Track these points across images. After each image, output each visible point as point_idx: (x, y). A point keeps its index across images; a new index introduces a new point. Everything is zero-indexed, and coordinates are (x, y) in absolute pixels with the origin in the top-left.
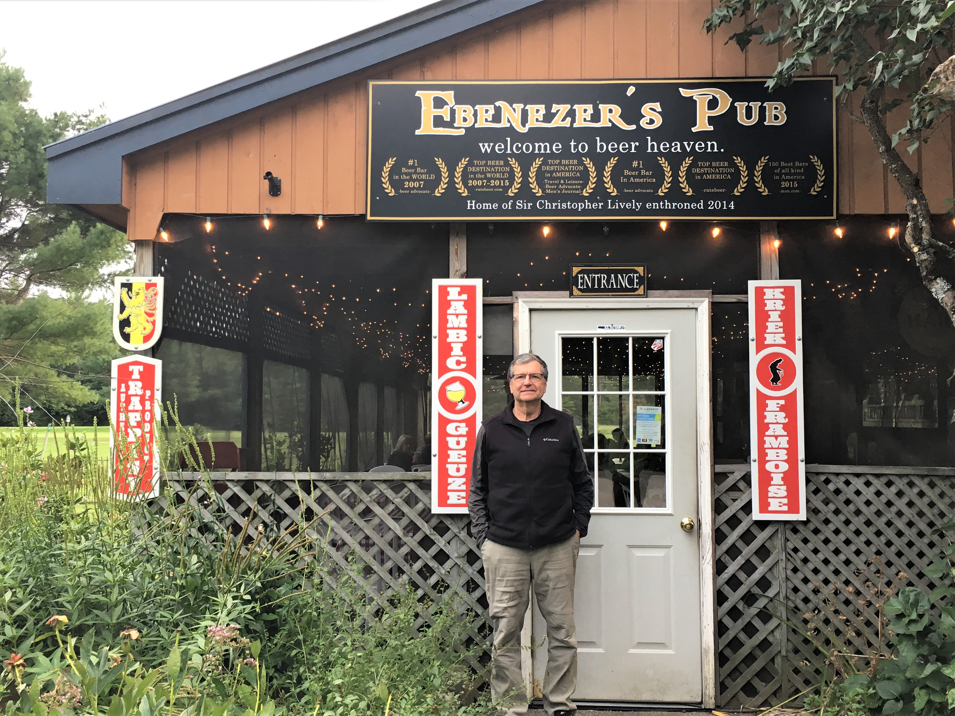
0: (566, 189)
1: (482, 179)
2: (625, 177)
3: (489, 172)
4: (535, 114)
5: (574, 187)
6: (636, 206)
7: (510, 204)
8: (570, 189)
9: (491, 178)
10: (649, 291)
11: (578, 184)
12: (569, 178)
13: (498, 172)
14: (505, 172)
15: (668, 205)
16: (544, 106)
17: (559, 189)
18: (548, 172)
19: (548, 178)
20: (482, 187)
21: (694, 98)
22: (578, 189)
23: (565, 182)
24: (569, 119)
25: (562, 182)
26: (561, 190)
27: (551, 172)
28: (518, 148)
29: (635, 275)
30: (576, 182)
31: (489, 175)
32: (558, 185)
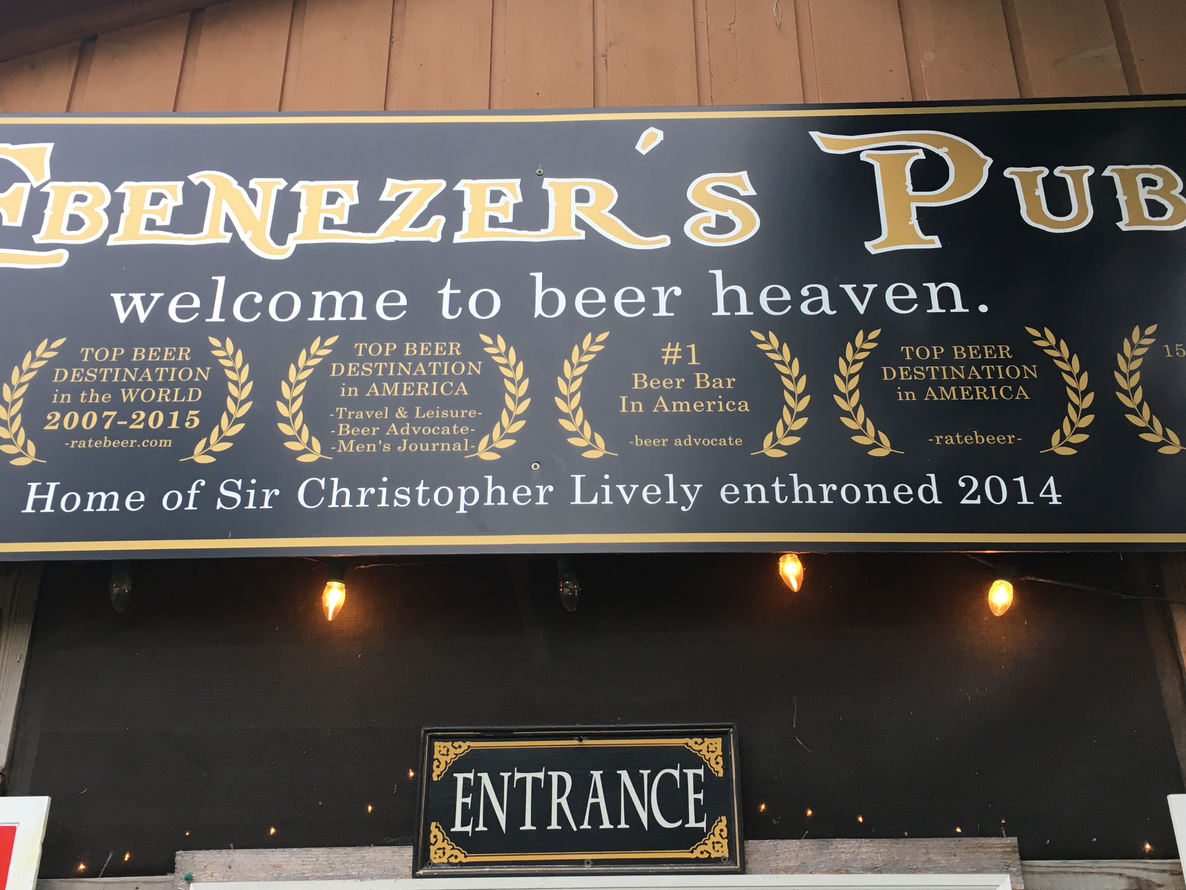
0: (412, 439)
1: (99, 408)
2: (633, 396)
3: (130, 384)
4: (324, 205)
5: (446, 431)
6: (680, 495)
7: (193, 492)
8: (431, 439)
9: (138, 405)
10: (752, 845)
11: (461, 422)
12: (427, 403)
13: (166, 384)
14: (192, 384)
15: (803, 493)
16: (354, 184)
17: (386, 440)
18: (351, 382)
19: (352, 404)
20: (98, 432)
21: (863, 157)
22: (460, 438)
23: (411, 413)
24: (438, 221)
25: (401, 413)
26: (396, 441)
27: (363, 383)
28: (248, 308)
29: (690, 773)
30: (455, 414)
31: (128, 395)
32: (384, 425)
